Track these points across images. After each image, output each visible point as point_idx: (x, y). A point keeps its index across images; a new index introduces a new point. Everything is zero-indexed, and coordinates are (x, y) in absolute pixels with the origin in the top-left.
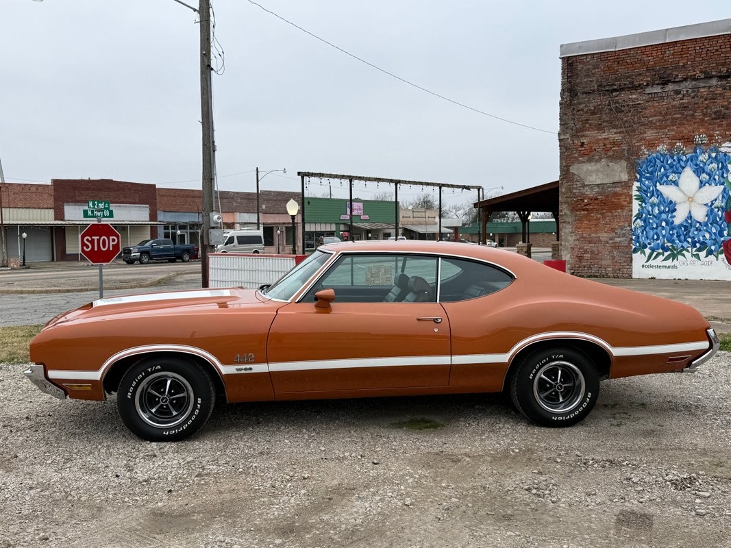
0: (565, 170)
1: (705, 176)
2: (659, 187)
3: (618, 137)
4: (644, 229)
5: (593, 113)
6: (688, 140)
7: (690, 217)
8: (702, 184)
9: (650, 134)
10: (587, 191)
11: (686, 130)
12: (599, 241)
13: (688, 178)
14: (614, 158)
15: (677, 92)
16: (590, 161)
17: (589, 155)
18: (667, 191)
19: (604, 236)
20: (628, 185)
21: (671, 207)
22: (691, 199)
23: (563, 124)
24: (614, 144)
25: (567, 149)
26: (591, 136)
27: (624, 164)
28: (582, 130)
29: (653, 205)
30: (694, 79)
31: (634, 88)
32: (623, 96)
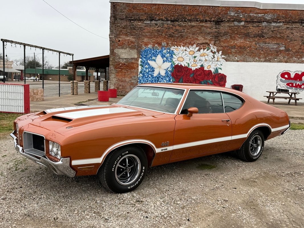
0: (112, 51)
1: (165, 59)
2: (149, 61)
3: (133, 40)
4: (143, 77)
5: (124, 28)
6: (160, 44)
7: (159, 74)
8: (164, 61)
9: (146, 40)
10: (121, 61)
11: (159, 40)
12: (125, 81)
13: (159, 59)
14: (132, 48)
15: (156, 24)
16: (122, 48)
17: (122, 46)
18: (151, 63)
19: (127, 79)
20: (137, 60)
21: (153, 70)
22: (160, 67)
23: (111, 31)
24: (132, 42)
25: (113, 42)
26: (123, 38)
27: (136, 51)
28: (119, 35)
29: (146, 68)
30: (162, 20)
31: (140, 20)
32: (136, 23)
